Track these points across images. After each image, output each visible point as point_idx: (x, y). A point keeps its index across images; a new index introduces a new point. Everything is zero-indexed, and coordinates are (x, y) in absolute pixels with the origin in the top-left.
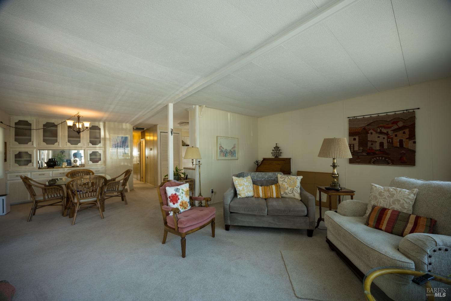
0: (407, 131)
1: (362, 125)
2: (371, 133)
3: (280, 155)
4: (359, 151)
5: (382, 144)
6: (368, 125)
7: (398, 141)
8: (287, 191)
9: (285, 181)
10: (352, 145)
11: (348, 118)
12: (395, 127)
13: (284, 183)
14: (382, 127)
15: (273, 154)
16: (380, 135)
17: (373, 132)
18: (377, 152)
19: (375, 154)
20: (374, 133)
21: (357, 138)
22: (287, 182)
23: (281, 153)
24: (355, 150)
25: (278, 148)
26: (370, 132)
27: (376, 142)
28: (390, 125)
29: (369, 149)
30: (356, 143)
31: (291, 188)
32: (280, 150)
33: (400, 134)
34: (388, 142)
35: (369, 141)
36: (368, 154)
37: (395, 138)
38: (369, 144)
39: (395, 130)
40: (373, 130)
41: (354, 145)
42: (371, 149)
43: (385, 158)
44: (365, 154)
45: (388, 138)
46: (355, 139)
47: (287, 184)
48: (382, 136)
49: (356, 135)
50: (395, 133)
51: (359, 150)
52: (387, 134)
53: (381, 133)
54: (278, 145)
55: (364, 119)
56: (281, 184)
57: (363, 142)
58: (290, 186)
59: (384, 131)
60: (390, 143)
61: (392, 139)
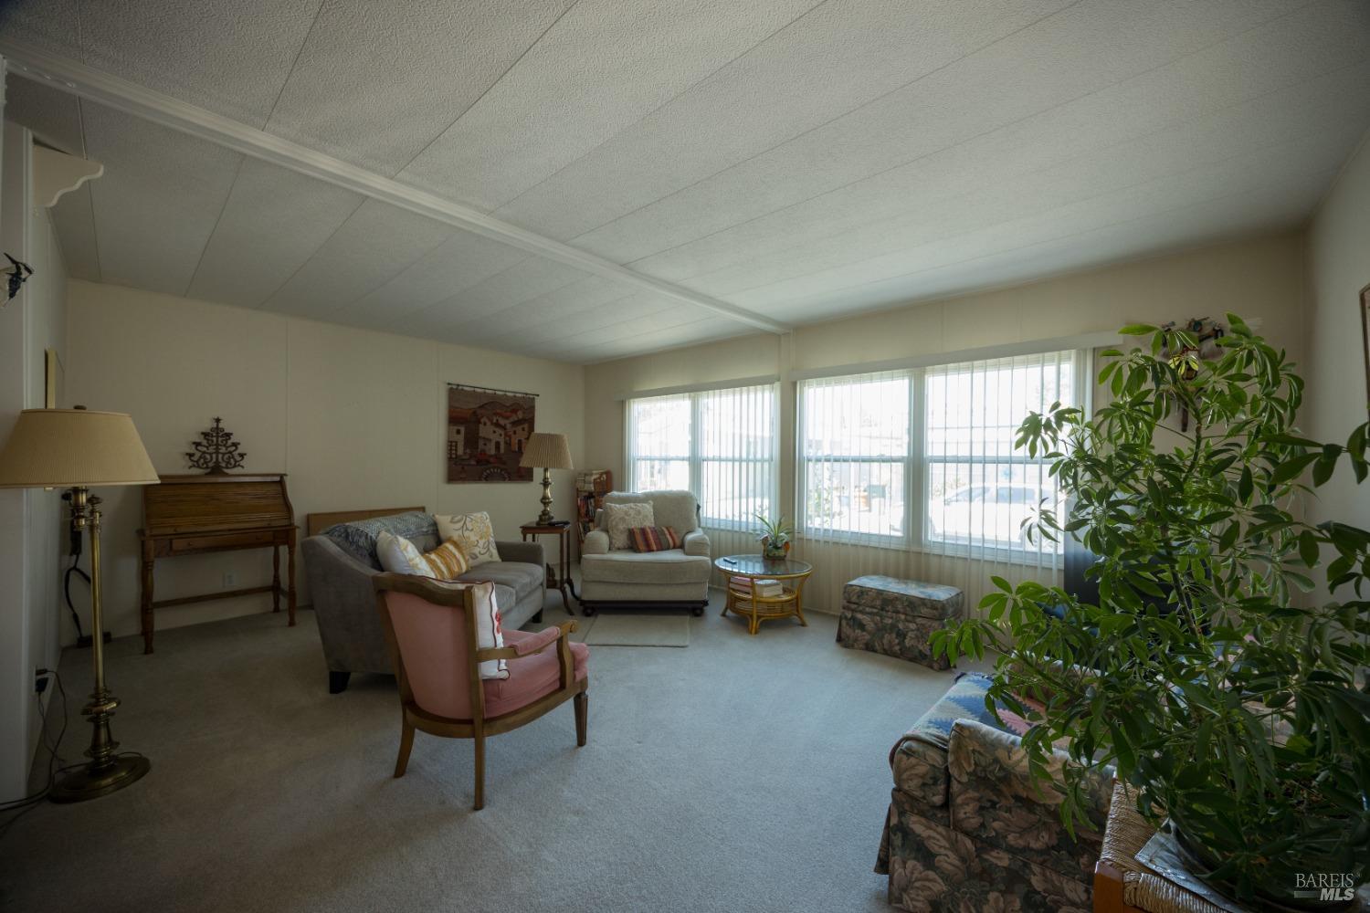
0: (526, 426)
1: (473, 406)
2: (485, 424)
3: (236, 461)
4: (464, 457)
5: (498, 444)
6: (481, 407)
7: (517, 441)
8: (476, 551)
9: (467, 529)
10: (454, 444)
11: (449, 384)
12: (514, 418)
13: (466, 534)
14: (500, 415)
15: (195, 458)
16: (496, 429)
17: (487, 421)
18: (492, 460)
19: (488, 462)
20: (488, 423)
21: (462, 429)
22: (472, 530)
23: (242, 455)
24: (458, 453)
25: (228, 435)
26: (482, 420)
27: (490, 440)
28: (508, 414)
29: (481, 454)
30: (460, 439)
31: (484, 540)
32: (235, 445)
33: (519, 429)
34: (506, 443)
35: (480, 437)
36: (478, 462)
37: (513, 436)
38: (481, 443)
39: (514, 424)
40: (488, 418)
41: (456, 442)
42: (483, 452)
43: (501, 470)
44: (473, 462)
45: (506, 435)
46: (458, 432)
47: (475, 535)
48: (499, 431)
49: (462, 423)
50: (514, 429)
51: (465, 453)
52: (504, 428)
53: (497, 425)
54: (226, 426)
55: (474, 394)
56: (459, 536)
57: (472, 440)
58: (481, 538)
59: (502, 422)
60: (508, 444)
61: (510, 437)
